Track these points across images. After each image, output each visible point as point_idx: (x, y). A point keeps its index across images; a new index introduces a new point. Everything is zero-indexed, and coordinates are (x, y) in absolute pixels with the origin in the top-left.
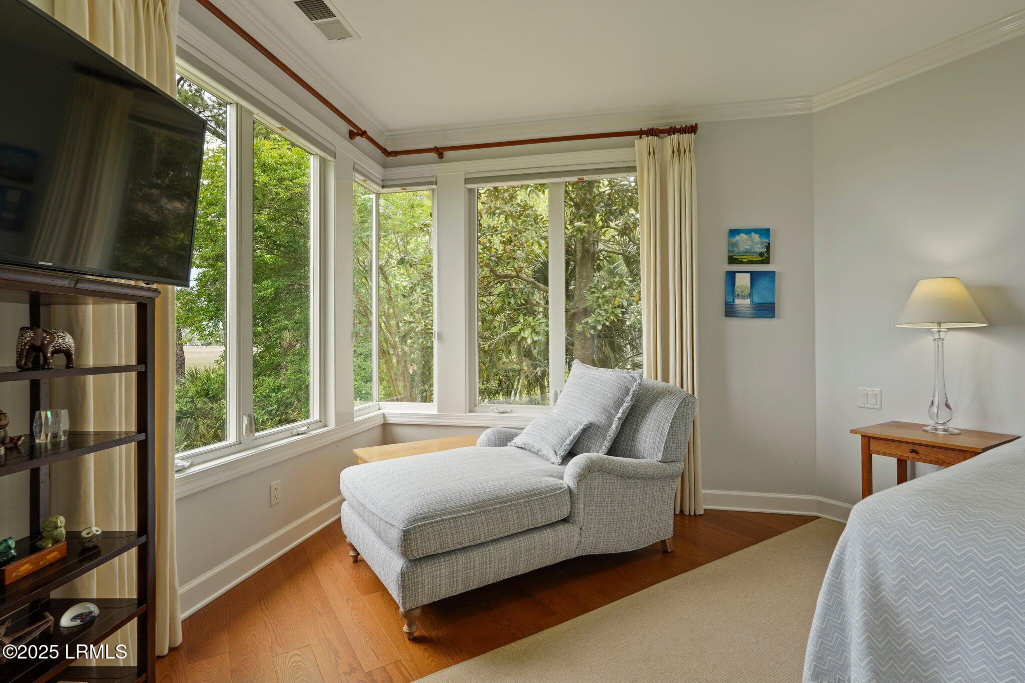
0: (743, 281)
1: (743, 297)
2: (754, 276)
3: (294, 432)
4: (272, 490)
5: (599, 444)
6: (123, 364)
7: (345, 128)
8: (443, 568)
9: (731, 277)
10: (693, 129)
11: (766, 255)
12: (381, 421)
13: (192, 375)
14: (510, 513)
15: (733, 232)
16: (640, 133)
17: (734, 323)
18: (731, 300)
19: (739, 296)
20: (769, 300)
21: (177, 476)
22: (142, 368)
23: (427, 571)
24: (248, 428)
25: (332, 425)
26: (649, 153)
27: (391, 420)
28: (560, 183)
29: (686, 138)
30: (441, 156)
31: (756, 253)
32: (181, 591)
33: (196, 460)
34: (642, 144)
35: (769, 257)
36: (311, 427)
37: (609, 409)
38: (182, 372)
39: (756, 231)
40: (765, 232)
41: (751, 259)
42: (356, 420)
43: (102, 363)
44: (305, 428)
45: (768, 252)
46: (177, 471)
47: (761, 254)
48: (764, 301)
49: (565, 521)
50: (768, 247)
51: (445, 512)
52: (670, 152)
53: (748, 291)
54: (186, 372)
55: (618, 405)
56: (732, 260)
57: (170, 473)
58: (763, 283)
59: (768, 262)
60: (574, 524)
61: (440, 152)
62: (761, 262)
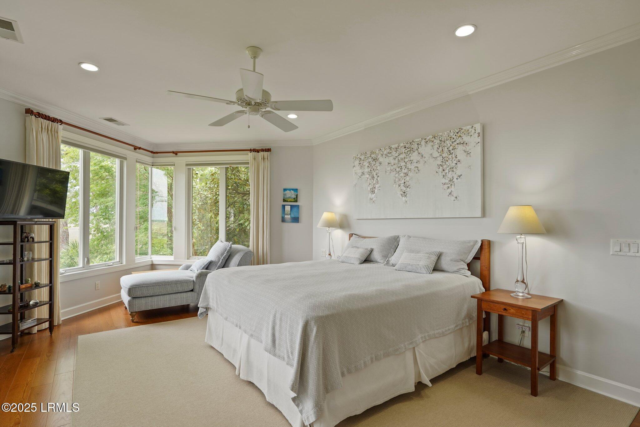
0: (288, 208)
1: (288, 215)
2: (292, 207)
3: (107, 265)
4: (96, 285)
5: (214, 268)
6: (45, 240)
7: (133, 148)
8: (143, 301)
9: (284, 206)
10: (269, 150)
11: (296, 199)
12: (150, 263)
13: (73, 245)
14: (168, 286)
15: (285, 190)
16: (251, 150)
17: (285, 225)
18: (283, 216)
19: (286, 214)
20: (297, 216)
21: (60, 275)
22: (51, 242)
23: (137, 301)
24: (87, 261)
25: (124, 263)
26: (253, 159)
27: (155, 263)
28: (224, 167)
29: (266, 154)
32: (61, 311)
33: (67, 271)
34: (251, 155)
35: (297, 200)
36: (114, 264)
37: (219, 256)
38: (67, 242)
39: (293, 190)
40: (296, 190)
41: (291, 200)
42: (136, 262)
43: (39, 240)
44: (112, 264)
45: (297, 197)
46: (60, 274)
47: (294, 199)
48: (295, 216)
49: (192, 291)
50: (297, 196)
51: (144, 284)
52: (261, 158)
53: (289, 212)
54: (70, 243)
55: (222, 254)
56: (284, 200)
57: (58, 274)
58: (295, 209)
59: (297, 202)
60: (195, 292)
61: (176, 153)
62: (294, 201)
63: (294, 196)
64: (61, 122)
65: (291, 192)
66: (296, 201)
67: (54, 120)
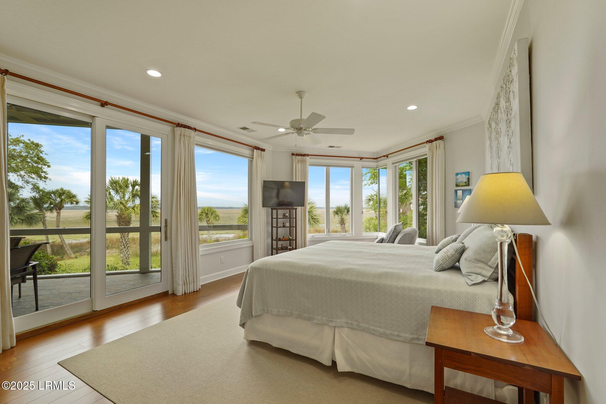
0: (460, 193)
2: (463, 191)
7: (359, 159)
9: (456, 191)
10: (441, 138)
15: (457, 174)
16: (427, 142)
17: (457, 210)
18: (456, 201)
19: (458, 200)
24: (328, 231)
26: (429, 149)
29: (440, 142)
30: (387, 157)
31: (464, 182)
33: (317, 235)
34: (428, 146)
35: (469, 183)
36: (347, 235)
39: (464, 173)
40: (468, 173)
41: (462, 184)
44: (345, 234)
45: (469, 181)
47: (466, 182)
50: (469, 179)
52: (435, 148)
53: (461, 197)
56: (457, 185)
58: (467, 193)
62: (465, 186)
63: (465, 180)
64: (308, 155)
65: (462, 176)
66: (468, 185)
67: (304, 155)
